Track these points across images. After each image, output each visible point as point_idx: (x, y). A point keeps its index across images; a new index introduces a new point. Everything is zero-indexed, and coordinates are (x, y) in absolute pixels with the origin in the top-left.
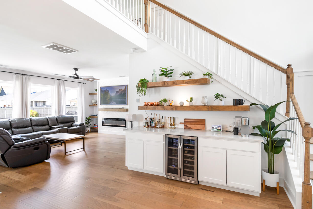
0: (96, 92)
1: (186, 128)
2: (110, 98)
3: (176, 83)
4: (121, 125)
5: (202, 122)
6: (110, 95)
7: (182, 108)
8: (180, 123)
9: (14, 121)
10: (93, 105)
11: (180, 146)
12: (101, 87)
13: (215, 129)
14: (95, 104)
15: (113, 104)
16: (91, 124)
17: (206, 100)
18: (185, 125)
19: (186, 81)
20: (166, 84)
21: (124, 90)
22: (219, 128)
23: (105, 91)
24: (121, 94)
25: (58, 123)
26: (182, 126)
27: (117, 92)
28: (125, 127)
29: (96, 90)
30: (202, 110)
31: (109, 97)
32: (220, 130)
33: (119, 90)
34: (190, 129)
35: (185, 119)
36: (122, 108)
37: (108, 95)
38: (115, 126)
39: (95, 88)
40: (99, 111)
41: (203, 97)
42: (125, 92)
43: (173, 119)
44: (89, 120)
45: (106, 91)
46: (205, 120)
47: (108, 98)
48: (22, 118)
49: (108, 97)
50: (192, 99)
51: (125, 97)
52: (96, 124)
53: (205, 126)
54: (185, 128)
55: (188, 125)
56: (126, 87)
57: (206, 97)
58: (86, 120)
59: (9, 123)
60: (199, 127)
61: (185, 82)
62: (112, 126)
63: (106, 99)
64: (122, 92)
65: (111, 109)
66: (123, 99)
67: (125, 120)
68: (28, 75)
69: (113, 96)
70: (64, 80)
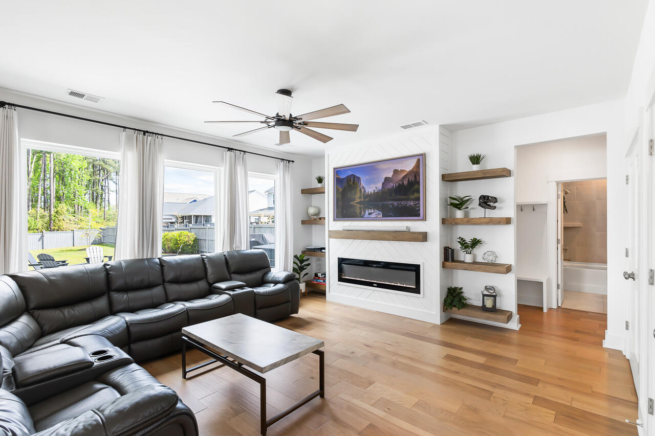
0: (319, 185)
2: (363, 200)
4: (399, 285)
6: (363, 191)
9: (118, 268)
10: (312, 221)
12: (334, 169)
14: (315, 217)
15: (372, 216)
16: (307, 273)
21: (410, 172)
23: (348, 178)
24: (399, 184)
25: (230, 273)
27: (387, 179)
28: (417, 290)
29: (320, 180)
31: (360, 198)
33: (396, 172)
36: (404, 229)
37: (358, 191)
38: (380, 286)
39: (317, 175)
40: (330, 237)
42: (415, 177)
44: (302, 261)
45: (351, 179)
47: (359, 200)
48: (141, 258)
49: (358, 195)
51: (416, 195)
52: (319, 275)
56: (418, 161)
58: (294, 263)
59: (103, 275)
62: (371, 284)
63: (352, 203)
64: (404, 178)
65: (369, 231)
66: (408, 200)
67: (416, 269)
68: (158, 134)
69: (374, 191)
70: (245, 152)
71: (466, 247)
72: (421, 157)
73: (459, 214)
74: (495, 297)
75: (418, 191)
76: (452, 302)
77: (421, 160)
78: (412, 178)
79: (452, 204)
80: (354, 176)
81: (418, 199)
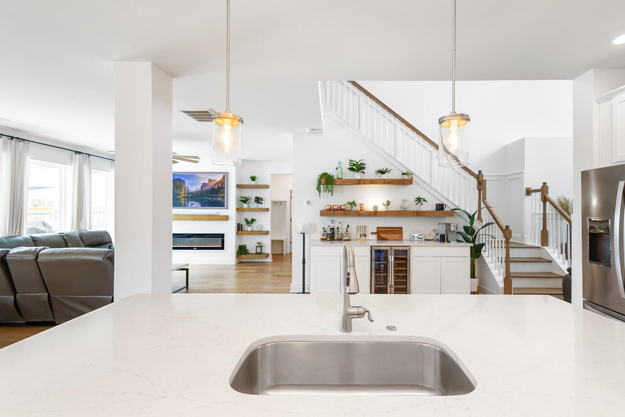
1: (380, 238)
2: (187, 195)
3: (375, 182)
4: (211, 246)
5: (399, 231)
6: (187, 189)
7: (375, 214)
8: (372, 233)
11: (391, 259)
13: (416, 239)
15: (193, 206)
17: (407, 204)
18: (377, 236)
19: (388, 181)
20: (362, 182)
21: (219, 182)
22: (420, 237)
23: (176, 181)
24: (212, 188)
26: (375, 237)
27: (204, 184)
28: (222, 248)
30: (407, 216)
31: (185, 194)
32: (422, 238)
33: (210, 180)
34: (385, 239)
35: (378, 228)
36: (216, 214)
37: (183, 190)
38: (198, 248)
41: (404, 200)
42: (222, 184)
43: (364, 227)
45: (178, 182)
46: (401, 228)
48: (10, 235)
49: (183, 192)
50: (388, 203)
51: (222, 195)
53: (402, 235)
54: (378, 239)
55: (382, 235)
56: (224, 176)
57: (407, 200)
60: (396, 236)
61: (386, 182)
62: (192, 248)
63: (178, 197)
64: (215, 184)
65: (193, 215)
66: (218, 197)
67: (222, 236)
68: (26, 140)
69: (195, 190)
70: (89, 155)
71: (248, 223)
72: (225, 174)
73: (245, 206)
74: (261, 247)
75: (224, 193)
76: (241, 252)
77: (225, 175)
78: (220, 185)
79: (241, 200)
80: (180, 179)
81: (224, 197)
